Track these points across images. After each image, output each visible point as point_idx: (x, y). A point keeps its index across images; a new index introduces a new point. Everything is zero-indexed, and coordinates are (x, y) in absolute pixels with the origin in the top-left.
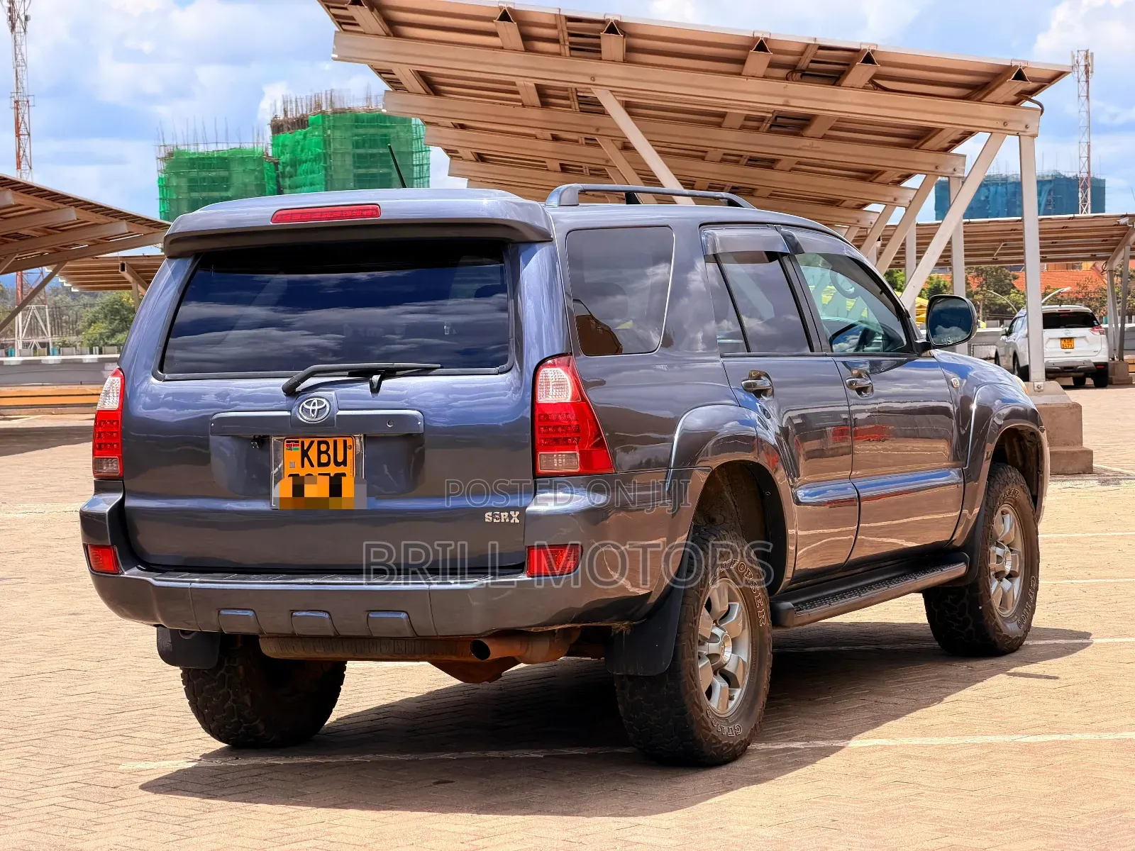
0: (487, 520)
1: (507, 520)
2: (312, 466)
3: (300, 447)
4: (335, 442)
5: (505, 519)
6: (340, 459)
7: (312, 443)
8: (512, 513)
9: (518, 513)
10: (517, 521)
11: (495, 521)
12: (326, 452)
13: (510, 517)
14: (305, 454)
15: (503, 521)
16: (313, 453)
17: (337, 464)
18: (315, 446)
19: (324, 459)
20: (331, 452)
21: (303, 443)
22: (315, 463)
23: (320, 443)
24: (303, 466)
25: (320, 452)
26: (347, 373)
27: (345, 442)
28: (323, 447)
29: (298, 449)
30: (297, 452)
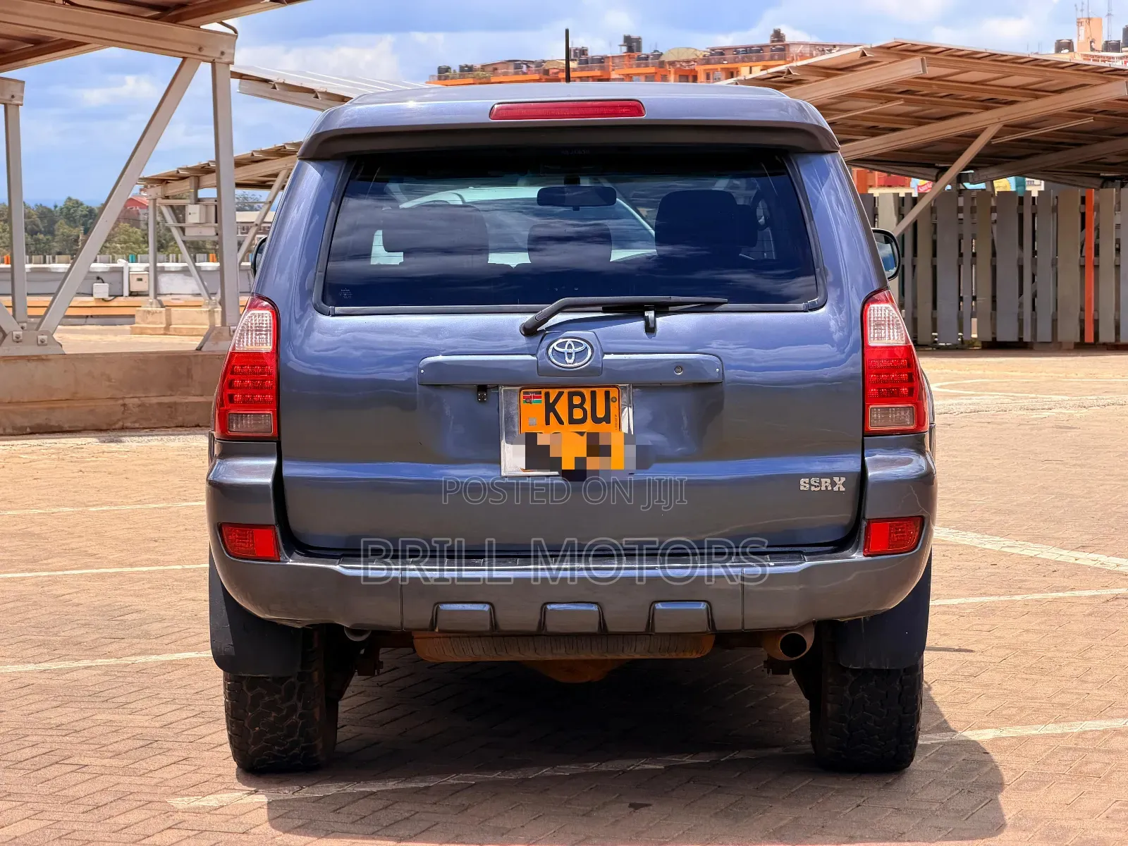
0: (802, 488)
1: (830, 488)
2: (561, 422)
3: (543, 399)
4: (593, 394)
5: (826, 487)
6: (601, 413)
7: (560, 394)
8: (836, 479)
9: (843, 479)
10: (842, 489)
11: (813, 488)
12: (581, 406)
13: (833, 484)
14: (550, 408)
15: (823, 488)
16: (562, 408)
17: (597, 420)
18: (564, 398)
19: (578, 414)
20: (588, 406)
21: (547, 395)
22: (565, 418)
23: (571, 395)
24: (548, 423)
25: (571, 407)
26: (600, 308)
27: (607, 394)
28: (577, 400)
29: (540, 402)
30: (539, 406)
